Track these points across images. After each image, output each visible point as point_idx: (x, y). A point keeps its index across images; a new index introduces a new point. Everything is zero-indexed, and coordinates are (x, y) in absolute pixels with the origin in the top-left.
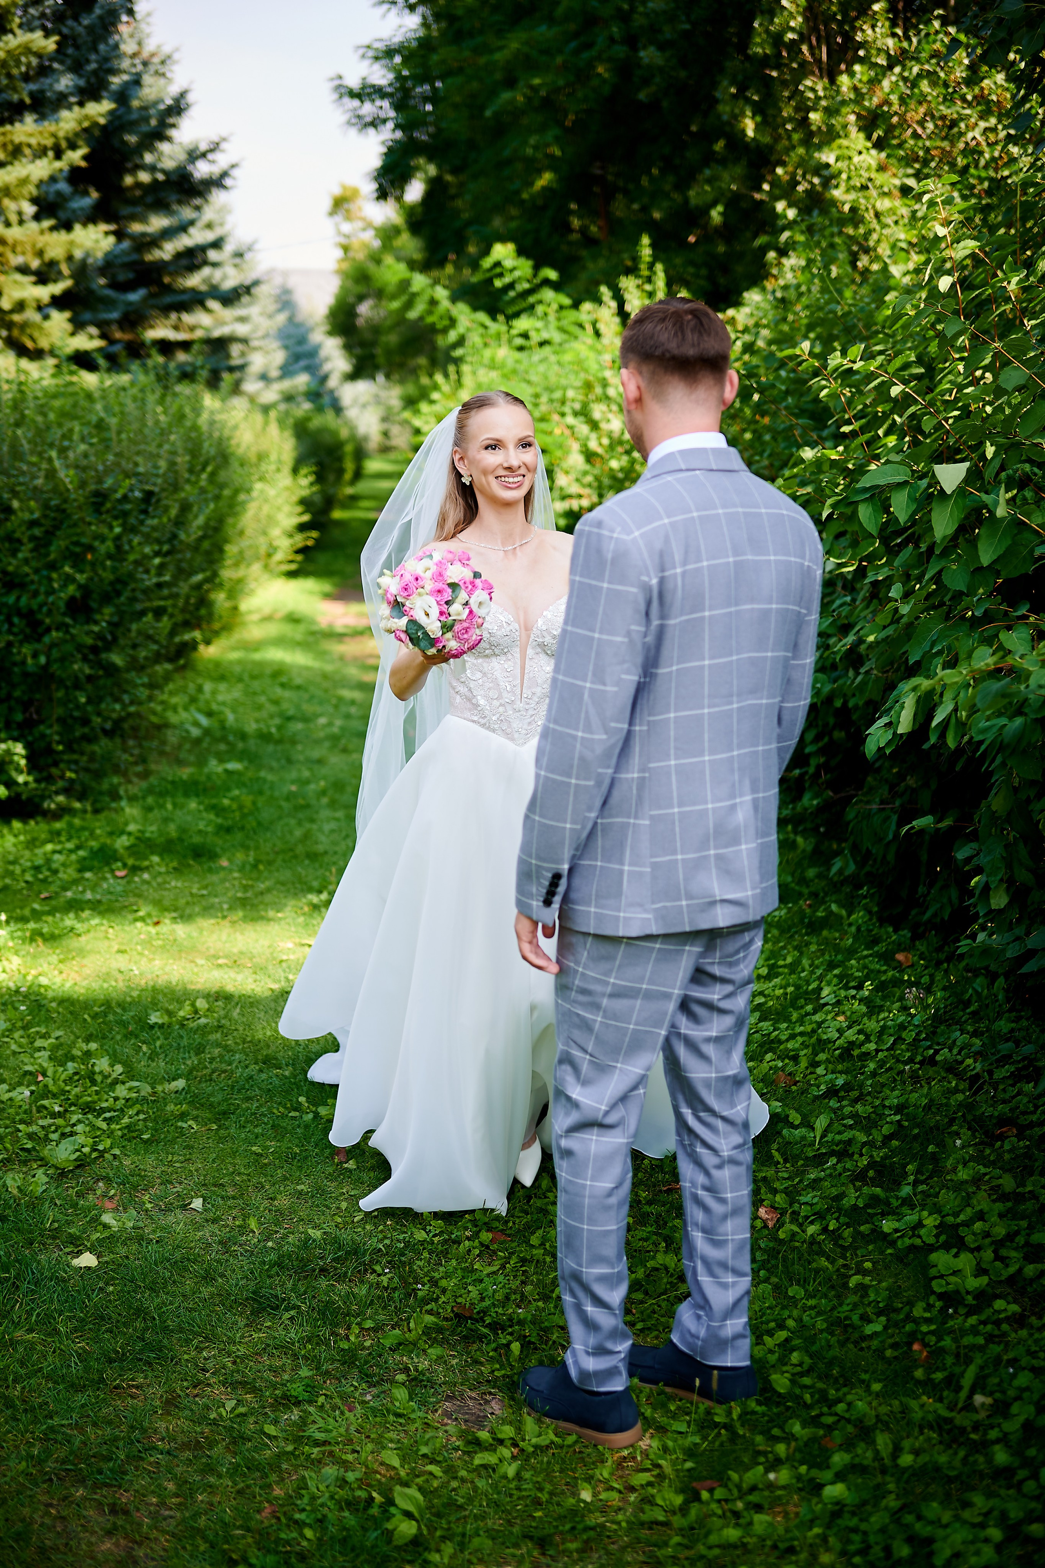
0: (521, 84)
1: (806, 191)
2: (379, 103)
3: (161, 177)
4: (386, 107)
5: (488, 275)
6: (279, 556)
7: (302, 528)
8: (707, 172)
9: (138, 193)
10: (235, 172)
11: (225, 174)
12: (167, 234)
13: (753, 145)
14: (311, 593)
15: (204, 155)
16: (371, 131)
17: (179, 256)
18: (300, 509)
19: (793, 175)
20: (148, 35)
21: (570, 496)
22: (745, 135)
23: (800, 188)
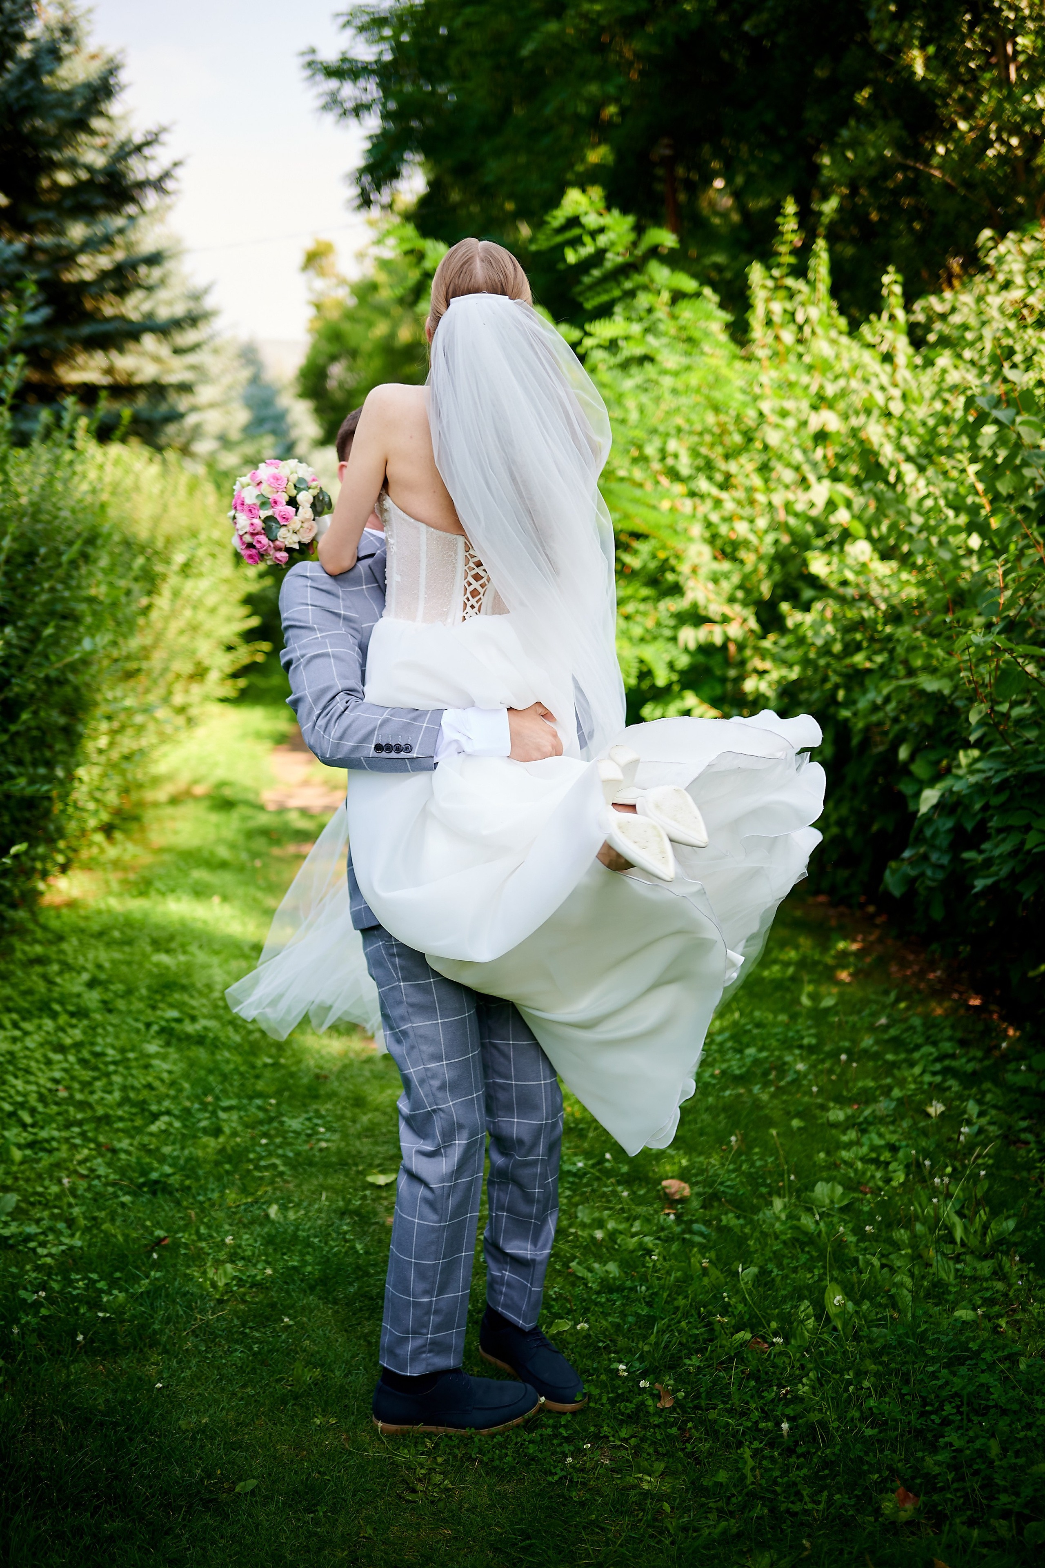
0: (571, 12)
1: (999, 156)
2: (362, 83)
3: (84, 175)
4: (370, 89)
5: (559, 239)
6: (214, 676)
7: (250, 636)
8: (845, 134)
9: (55, 197)
10: (179, 172)
11: (166, 175)
12: (89, 245)
13: (923, 87)
14: (259, 736)
15: (139, 149)
16: (352, 122)
17: (104, 275)
18: (245, 610)
19: (986, 130)
20: (89, 34)
21: (707, 620)
22: (914, 73)
23: (991, 153)
